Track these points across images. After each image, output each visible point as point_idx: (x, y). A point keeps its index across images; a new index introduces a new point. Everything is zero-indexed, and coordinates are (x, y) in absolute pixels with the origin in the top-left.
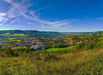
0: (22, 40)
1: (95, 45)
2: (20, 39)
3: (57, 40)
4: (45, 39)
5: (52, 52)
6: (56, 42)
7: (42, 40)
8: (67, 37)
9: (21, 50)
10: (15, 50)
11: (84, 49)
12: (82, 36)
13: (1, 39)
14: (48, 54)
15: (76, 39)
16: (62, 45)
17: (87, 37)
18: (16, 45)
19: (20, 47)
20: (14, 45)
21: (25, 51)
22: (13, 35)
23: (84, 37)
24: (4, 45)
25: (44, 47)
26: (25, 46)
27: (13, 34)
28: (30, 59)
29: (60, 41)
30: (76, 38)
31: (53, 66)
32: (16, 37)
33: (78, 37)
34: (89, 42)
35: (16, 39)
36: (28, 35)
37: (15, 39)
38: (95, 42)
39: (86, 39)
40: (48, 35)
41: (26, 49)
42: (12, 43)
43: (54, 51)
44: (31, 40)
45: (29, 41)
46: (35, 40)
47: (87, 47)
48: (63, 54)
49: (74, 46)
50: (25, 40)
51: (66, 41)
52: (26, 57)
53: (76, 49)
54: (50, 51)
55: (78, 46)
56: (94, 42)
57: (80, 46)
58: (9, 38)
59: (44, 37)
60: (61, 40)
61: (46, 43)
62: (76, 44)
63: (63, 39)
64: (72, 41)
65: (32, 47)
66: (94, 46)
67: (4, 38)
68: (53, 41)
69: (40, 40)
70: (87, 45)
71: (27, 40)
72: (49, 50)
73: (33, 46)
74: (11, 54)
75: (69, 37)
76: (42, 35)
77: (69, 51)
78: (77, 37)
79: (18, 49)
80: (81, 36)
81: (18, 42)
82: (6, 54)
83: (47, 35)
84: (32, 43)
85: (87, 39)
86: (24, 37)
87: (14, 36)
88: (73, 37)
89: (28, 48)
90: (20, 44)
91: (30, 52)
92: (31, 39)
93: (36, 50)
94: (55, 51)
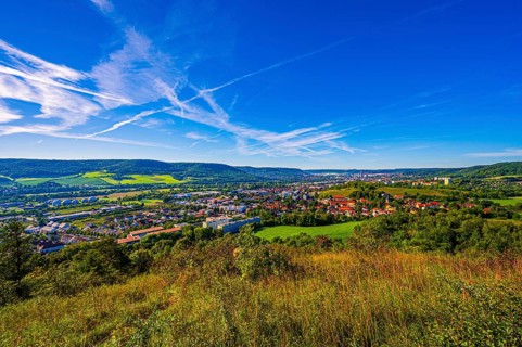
0: (167, 200)
1: (475, 232)
2: (159, 196)
3: (294, 198)
4: (253, 194)
5: (276, 240)
6: (291, 205)
7: (242, 197)
8: (332, 188)
9: (163, 241)
10: (134, 245)
11: (404, 242)
12: (398, 185)
13: (59, 202)
14: (262, 248)
15: (367, 195)
16: (312, 217)
17: (423, 193)
18: (143, 222)
19: (156, 228)
20: (130, 224)
21: (178, 242)
22: (124, 182)
23: (407, 190)
24: (73, 231)
25: (249, 222)
26: (179, 223)
27: (127, 178)
28: (197, 272)
29: (305, 203)
30: (368, 191)
31: (279, 302)
32: (138, 187)
33: (379, 190)
34: (434, 214)
35: (140, 198)
36: (189, 179)
37: (134, 199)
38: (475, 220)
39: (414, 197)
40: (262, 178)
41: (184, 233)
42: (120, 213)
43: (284, 239)
44: (201, 197)
45: (193, 203)
46: (218, 195)
47: (422, 237)
48: (316, 251)
49: (360, 223)
50: (180, 199)
51: (325, 201)
52: (182, 265)
53: (369, 235)
54: (270, 239)
55: (375, 223)
56: (467, 215)
57: (389, 228)
58: (103, 194)
59: (247, 185)
60: (308, 198)
61: (255, 206)
62: (368, 217)
63: (317, 196)
64: (351, 204)
65: (205, 225)
66: (468, 237)
67: (76, 196)
68: (279, 199)
69: (236, 198)
70: (421, 228)
71: (189, 198)
72: (268, 234)
73: (208, 219)
74: (115, 266)
75: (339, 188)
76: (241, 181)
77: (340, 240)
78: (372, 188)
79: (150, 238)
80: (390, 185)
81: (150, 209)
82: (88, 271)
83: (259, 178)
84: (206, 207)
85: (424, 199)
86: (175, 186)
87: (128, 186)
88: (353, 189)
89: (192, 229)
90: (159, 214)
91: (200, 241)
92: (201, 193)
93: (222, 233)
94: (288, 239)
